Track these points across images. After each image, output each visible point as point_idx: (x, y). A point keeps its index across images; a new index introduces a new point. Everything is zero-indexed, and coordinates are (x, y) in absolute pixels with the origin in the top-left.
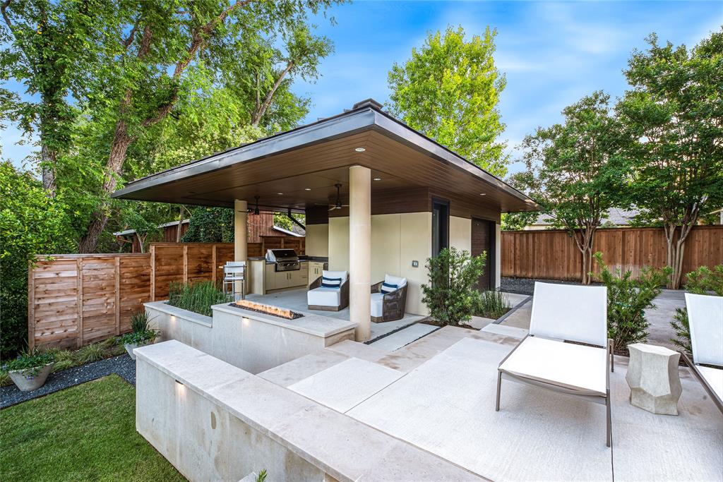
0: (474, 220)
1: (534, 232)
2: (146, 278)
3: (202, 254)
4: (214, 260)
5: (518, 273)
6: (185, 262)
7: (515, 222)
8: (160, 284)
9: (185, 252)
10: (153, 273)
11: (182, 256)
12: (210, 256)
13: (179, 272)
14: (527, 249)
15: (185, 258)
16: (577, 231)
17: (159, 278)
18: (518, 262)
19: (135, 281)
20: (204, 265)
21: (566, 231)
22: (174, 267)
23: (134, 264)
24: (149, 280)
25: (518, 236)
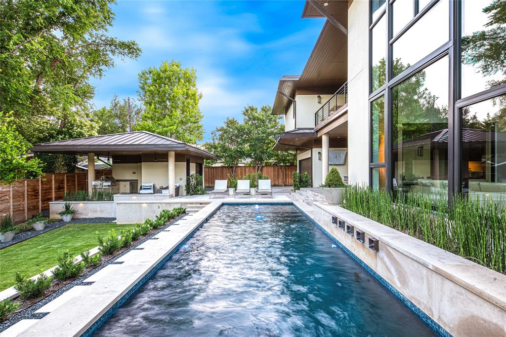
0: (196, 163)
1: (216, 168)
2: (37, 191)
3: (60, 179)
4: (65, 182)
5: (210, 185)
6: (53, 184)
7: (209, 163)
8: (43, 195)
9: (53, 178)
10: (40, 189)
11: (52, 180)
12: (63, 180)
13: (51, 188)
14: (214, 174)
15: (53, 181)
16: (231, 167)
17: (43, 192)
18: (210, 180)
19: (33, 193)
20: (61, 185)
21: (227, 167)
22: (48, 186)
23: (32, 184)
24: (38, 193)
25: (210, 169)
